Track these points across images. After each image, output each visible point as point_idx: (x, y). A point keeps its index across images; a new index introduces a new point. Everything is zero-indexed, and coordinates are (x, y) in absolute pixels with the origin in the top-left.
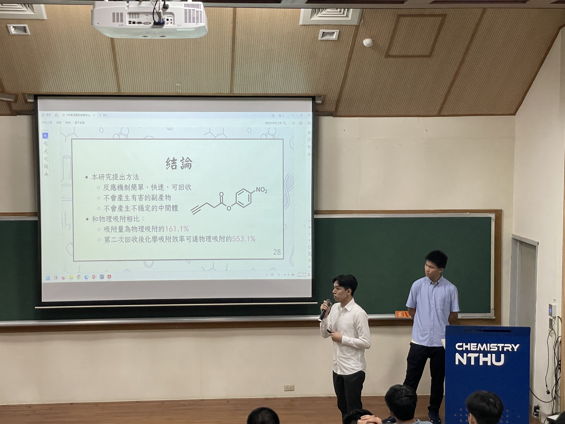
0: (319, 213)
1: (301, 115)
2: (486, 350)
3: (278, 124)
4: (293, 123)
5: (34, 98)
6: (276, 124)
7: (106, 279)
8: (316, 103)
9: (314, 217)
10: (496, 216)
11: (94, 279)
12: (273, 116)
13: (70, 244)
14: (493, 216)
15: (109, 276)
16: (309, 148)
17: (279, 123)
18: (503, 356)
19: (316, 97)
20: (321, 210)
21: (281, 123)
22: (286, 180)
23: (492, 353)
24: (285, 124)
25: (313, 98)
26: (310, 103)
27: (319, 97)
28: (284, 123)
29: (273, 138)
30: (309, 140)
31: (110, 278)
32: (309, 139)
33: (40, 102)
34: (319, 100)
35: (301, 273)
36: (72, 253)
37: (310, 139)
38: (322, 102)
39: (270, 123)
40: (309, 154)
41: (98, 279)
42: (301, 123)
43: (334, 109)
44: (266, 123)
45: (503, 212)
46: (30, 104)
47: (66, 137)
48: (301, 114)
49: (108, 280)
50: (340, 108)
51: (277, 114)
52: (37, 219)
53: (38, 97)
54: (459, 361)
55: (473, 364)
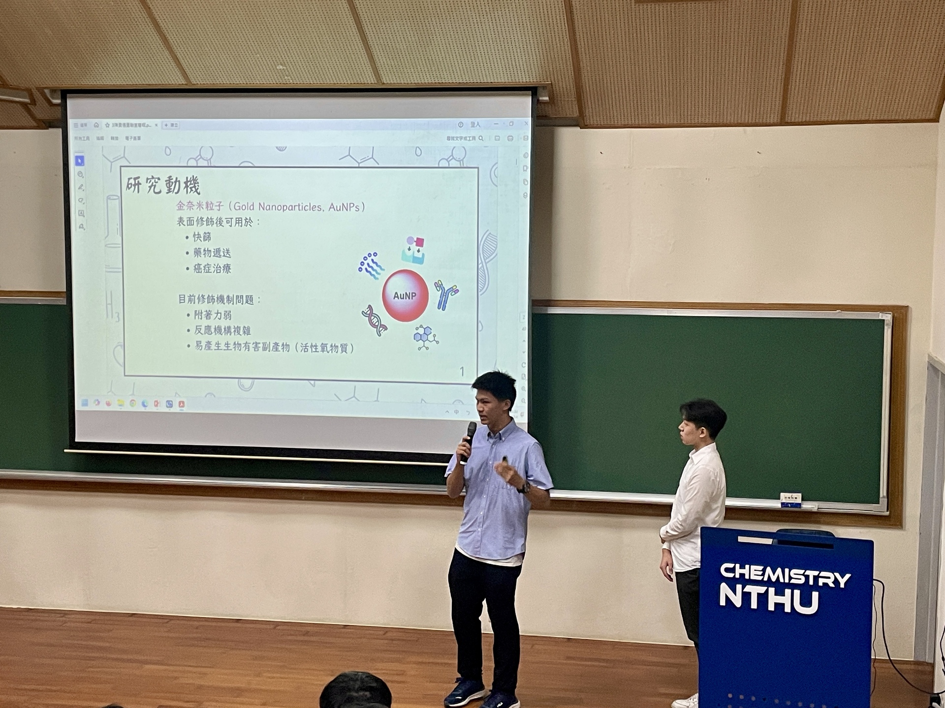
3: (469, 140)
4: (496, 138)
5: (60, 97)
6: (466, 140)
7: (176, 409)
8: (538, 100)
10: (893, 317)
11: (157, 408)
12: (461, 125)
13: (119, 347)
14: (888, 317)
15: (182, 404)
16: (524, 183)
18: (815, 595)
19: (538, 89)
21: (474, 138)
22: (482, 243)
23: (793, 587)
25: (533, 91)
26: (527, 101)
27: (543, 87)
29: (460, 164)
30: (525, 169)
31: (183, 406)
33: (71, 104)
34: (546, 96)
36: (122, 361)
37: (528, 168)
39: (455, 139)
40: (526, 194)
41: (163, 409)
42: (510, 138)
43: (578, 114)
44: (449, 138)
45: (910, 309)
46: (56, 107)
47: (112, 162)
48: (511, 122)
49: (180, 410)
50: (587, 110)
51: (466, 121)
53: (68, 95)
54: (727, 599)
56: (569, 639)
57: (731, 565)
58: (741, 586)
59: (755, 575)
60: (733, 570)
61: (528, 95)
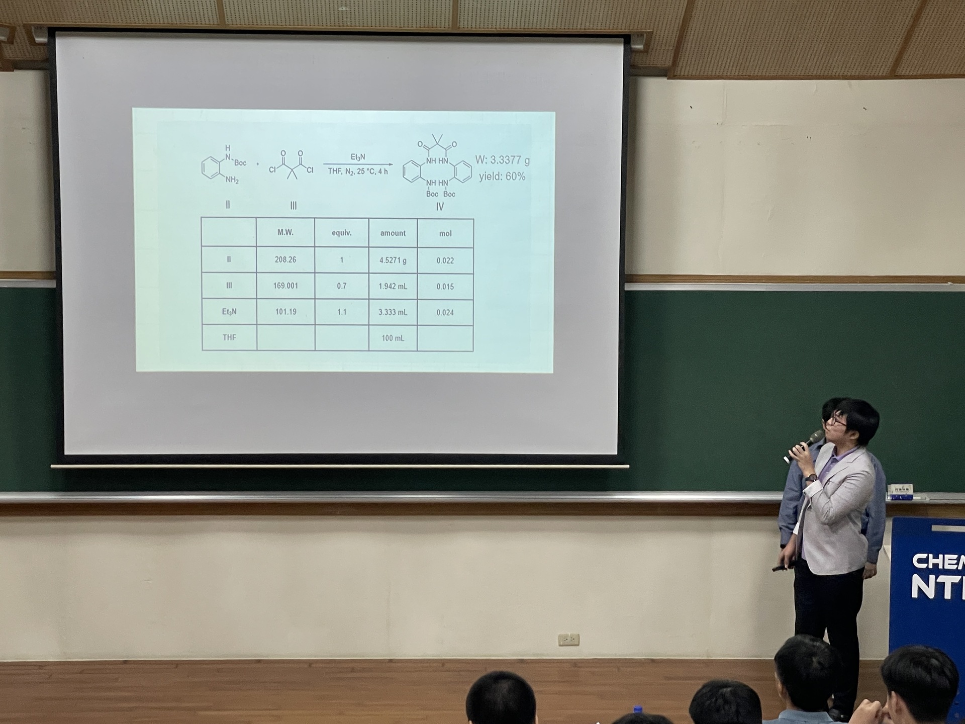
0: (634, 281)
5: (47, 35)
8: (631, 48)
9: (626, 289)
19: (632, 36)
20: (640, 274)
26: (619, 50)
27: (638, 35)
33: (61, 44)
34: (639, 44)
38: (644, 47)
43: (671, 64)
46: (41, 47)
50: (682, 61)
52: (55, 286)
53: (57, 32)
54: (920, 590)
55: (949, 597)
56: (653, 660)
57: (924, 556)
58: (934, 576)
59: (949, 564)
60: (926, 561)
61: (619, 43)
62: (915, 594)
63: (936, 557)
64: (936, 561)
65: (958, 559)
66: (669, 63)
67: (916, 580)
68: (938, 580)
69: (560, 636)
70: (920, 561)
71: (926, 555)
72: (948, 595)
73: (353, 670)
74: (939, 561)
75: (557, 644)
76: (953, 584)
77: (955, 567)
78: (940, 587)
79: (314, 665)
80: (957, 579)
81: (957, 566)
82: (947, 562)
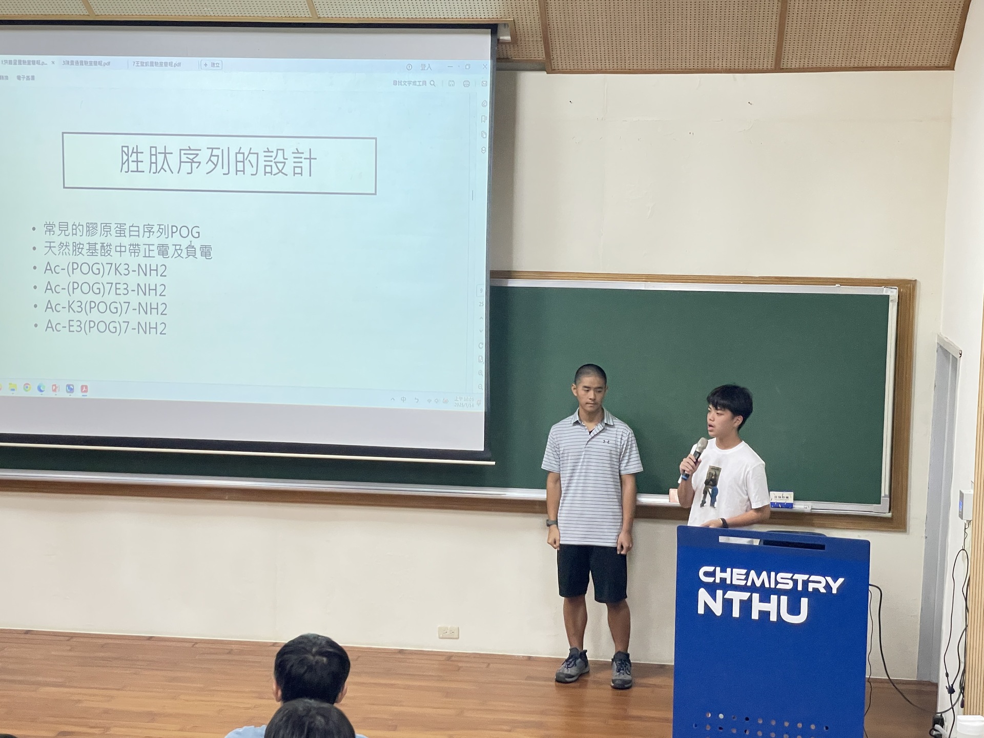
1: (467, 67)
2: (767, 585)
3: (420, 85)
4: (450, 83)
6: (416, 85)
7: (78, 394)
8: (498, 40)
10: (899, 292)
11: (54, 393)
12: (409, 68)
14: (893, 293)
15: (84, 389)
16: (482, 136)
17: (421, 83)
18: (804, 602)
21: (425, 83)
23: (779, 593)
24: (434, 85)
25: (493, 28)
26: (485, 40)
27: (505, 24)
28: (432, 83)
30: (483, 120)
31: (86, 391)
32: (483, 117)
34: (507, 35)
35: (463, 398)
37: (486, 119)
39: (403, 84)
40: (484, 149)
41: (63, 394)
42: (467, 84)
44: (395, 83)
45: (918, 284)
48: (467, 65)
49: (83, 396)
51: (415, 63)
54: (706, 606)
55: (738, 616)
56: (529, 658)
57: (711, 569)
58: (721, 591)
59: (737, 579)
60: (713, 574)
61: (486, 33)
62: (701, 611)
63: (723, 570)
64: (723, 575)
65: (747, 574)
66: (542, 56)
67: (703, 595)
68: (725, 597)
69: (440, 628)
70: (707, 574)
71: (714, 568)
72: (736, 613)
73: (230, 652)
74: (727, 575)
75: (437, 635)
76: (741, 602)
77: (743, 583)
78: (728, 604)
79: (197, 646)
80: (745, 596)
81: (746, 581)
82: (735, 577)
